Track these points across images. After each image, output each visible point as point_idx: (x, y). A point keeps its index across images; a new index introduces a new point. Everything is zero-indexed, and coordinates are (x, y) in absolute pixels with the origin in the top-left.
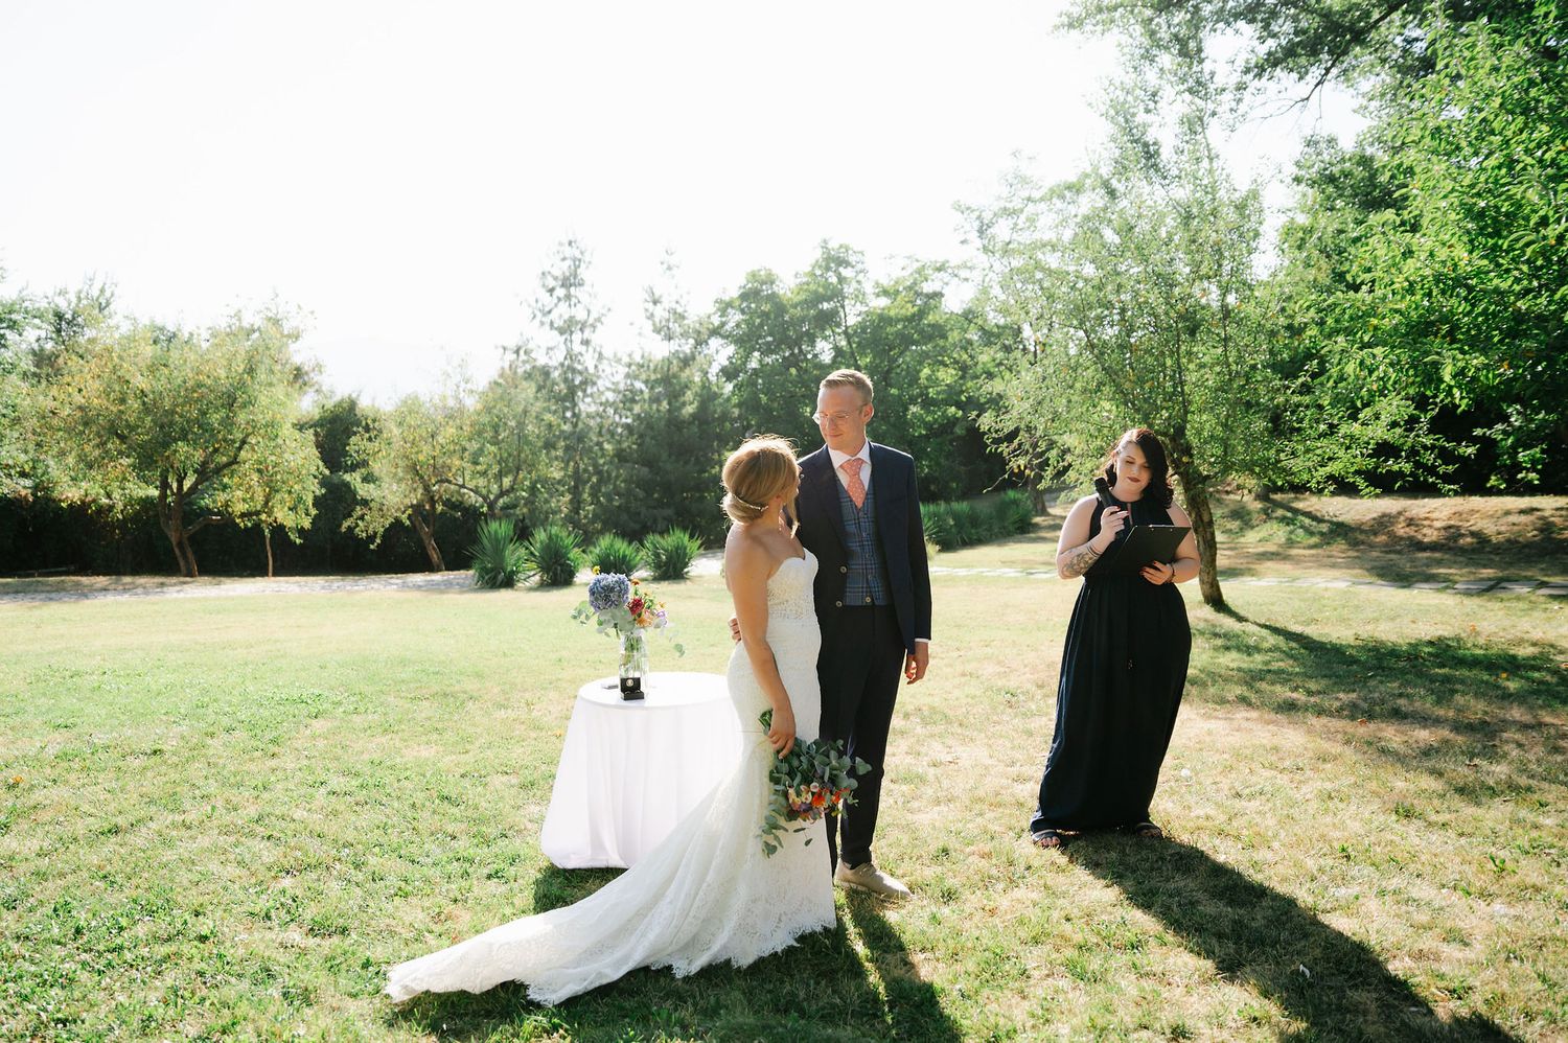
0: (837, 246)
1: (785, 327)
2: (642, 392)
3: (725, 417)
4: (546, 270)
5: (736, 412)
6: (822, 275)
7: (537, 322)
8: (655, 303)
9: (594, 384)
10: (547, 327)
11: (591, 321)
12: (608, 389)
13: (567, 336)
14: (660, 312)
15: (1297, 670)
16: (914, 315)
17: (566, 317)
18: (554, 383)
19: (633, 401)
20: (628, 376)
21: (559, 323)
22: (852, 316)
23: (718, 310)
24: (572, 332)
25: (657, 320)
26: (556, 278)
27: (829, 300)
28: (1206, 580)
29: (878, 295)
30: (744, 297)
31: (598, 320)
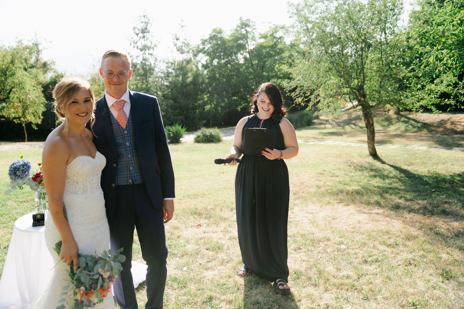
0: (245, 20)
1: (226, 49)
2: (172, 73)
3: (203, 82)
4: (135, 26)
5: (207, 81)
6: (240, 30)
7: (132, 46)
8: (177, 39)
9: (154, 70)
10: (136, 48)
11: (152, 46)
12: (159, 72)
13: (144, 51)
14: (179, 43)
15: (403, 187)
16: (273, 45)
17: (143, 44)
18: (138, 70)
19: (168, 76)
20: (166, 67)
21: (140, 47)
22: (251, 45)
23: (202, 43)
24: (145, 50)
25: (178, 46)
26: (139, 30)
27: (242, 39)
28: (370, 146)
29: (260, 38)
30: (211, 38)
31: (155, 46)
